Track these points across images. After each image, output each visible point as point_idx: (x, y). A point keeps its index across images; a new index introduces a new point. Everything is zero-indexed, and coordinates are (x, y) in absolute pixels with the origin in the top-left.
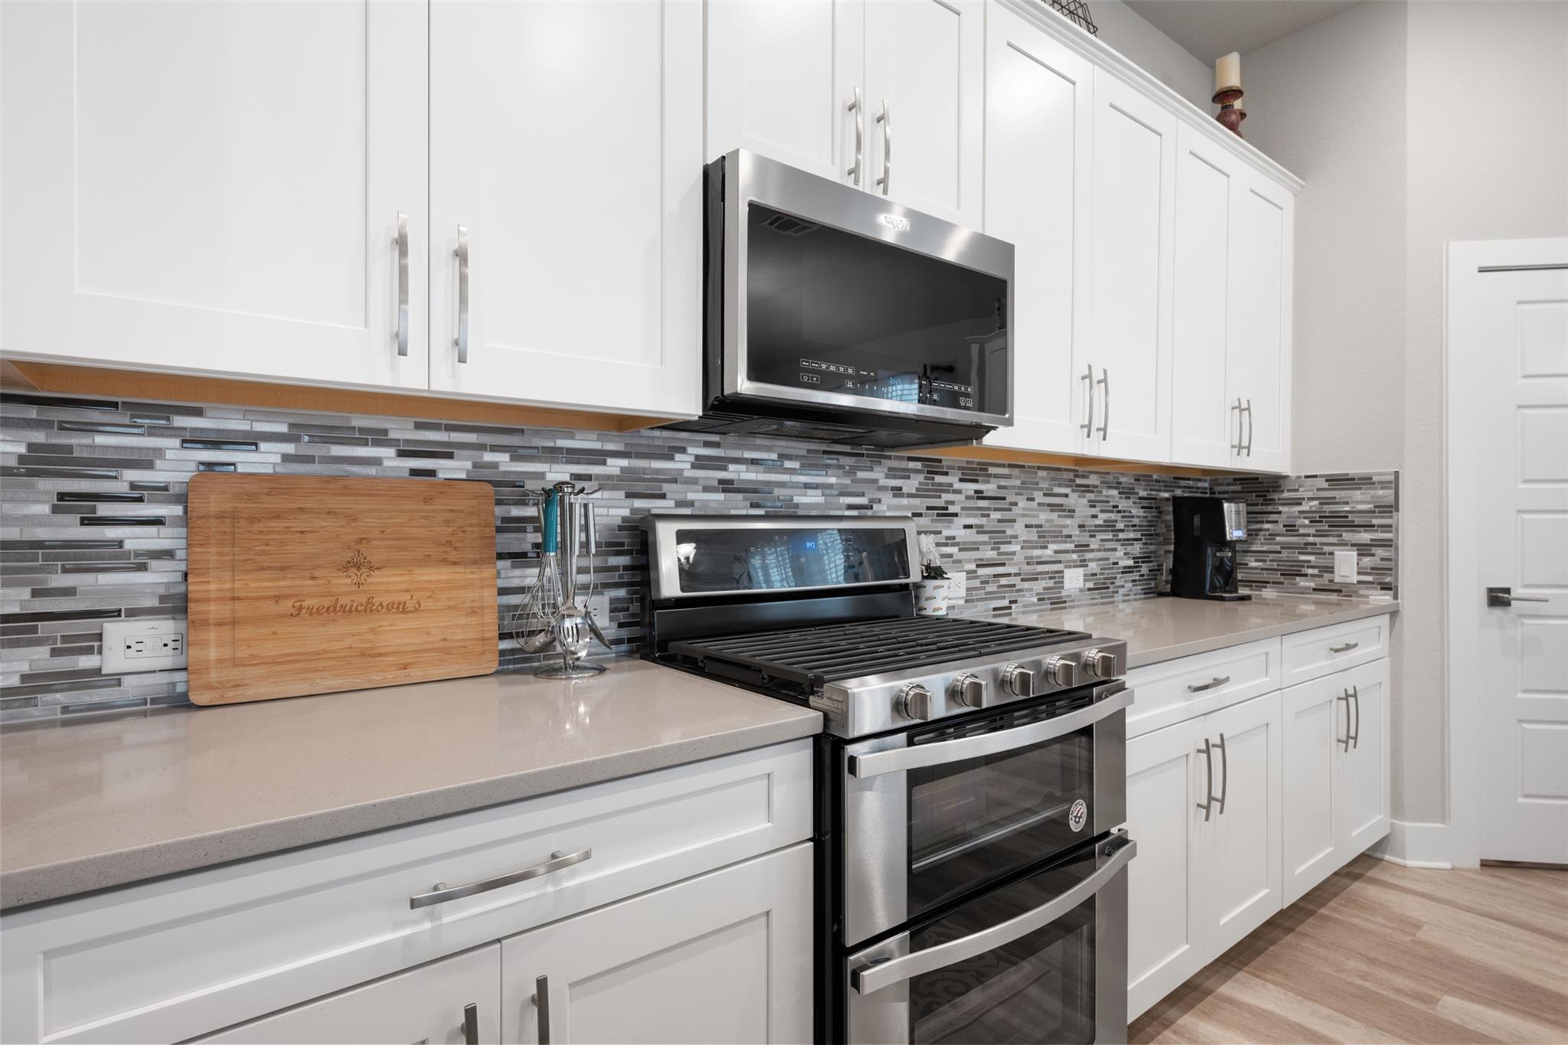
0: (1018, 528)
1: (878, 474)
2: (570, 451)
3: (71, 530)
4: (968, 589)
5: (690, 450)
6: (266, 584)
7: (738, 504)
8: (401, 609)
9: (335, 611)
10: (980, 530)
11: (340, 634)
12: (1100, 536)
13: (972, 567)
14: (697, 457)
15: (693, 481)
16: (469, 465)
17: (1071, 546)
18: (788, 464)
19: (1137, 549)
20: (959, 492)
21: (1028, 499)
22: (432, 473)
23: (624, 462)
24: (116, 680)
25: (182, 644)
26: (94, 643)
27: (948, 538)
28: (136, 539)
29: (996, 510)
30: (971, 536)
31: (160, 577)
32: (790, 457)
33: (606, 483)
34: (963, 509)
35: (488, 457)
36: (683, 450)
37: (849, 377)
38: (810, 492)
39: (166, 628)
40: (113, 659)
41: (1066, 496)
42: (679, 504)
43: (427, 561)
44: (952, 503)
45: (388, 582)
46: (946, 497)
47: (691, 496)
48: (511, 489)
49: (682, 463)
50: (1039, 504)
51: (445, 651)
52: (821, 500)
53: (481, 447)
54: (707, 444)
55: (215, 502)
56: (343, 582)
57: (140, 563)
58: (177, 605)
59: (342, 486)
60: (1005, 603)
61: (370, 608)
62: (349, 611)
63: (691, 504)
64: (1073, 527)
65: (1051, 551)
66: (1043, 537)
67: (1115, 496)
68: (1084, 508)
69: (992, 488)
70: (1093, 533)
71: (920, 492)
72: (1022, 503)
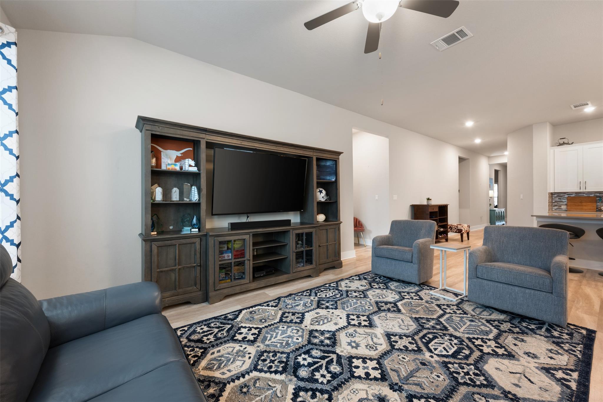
3: (559, 200)
6: (573, 204)
8: (585, 206)
9: (579, 206)
24: (562, 209)
25: (567, 207)
26: (561, 207)
28: (563, 201)
31: (565, 203)
39: (566, 206)
40: (562, 208)
43: (588, 203)
45: (584, 204)
48: (598, 197)
51: (590, 209)
55: (569, 198)
56: (580, 204)
57: (564, 202)
58: (566, 205)
59: (580, 197)
61: (582, 206)
62: (581, 206)
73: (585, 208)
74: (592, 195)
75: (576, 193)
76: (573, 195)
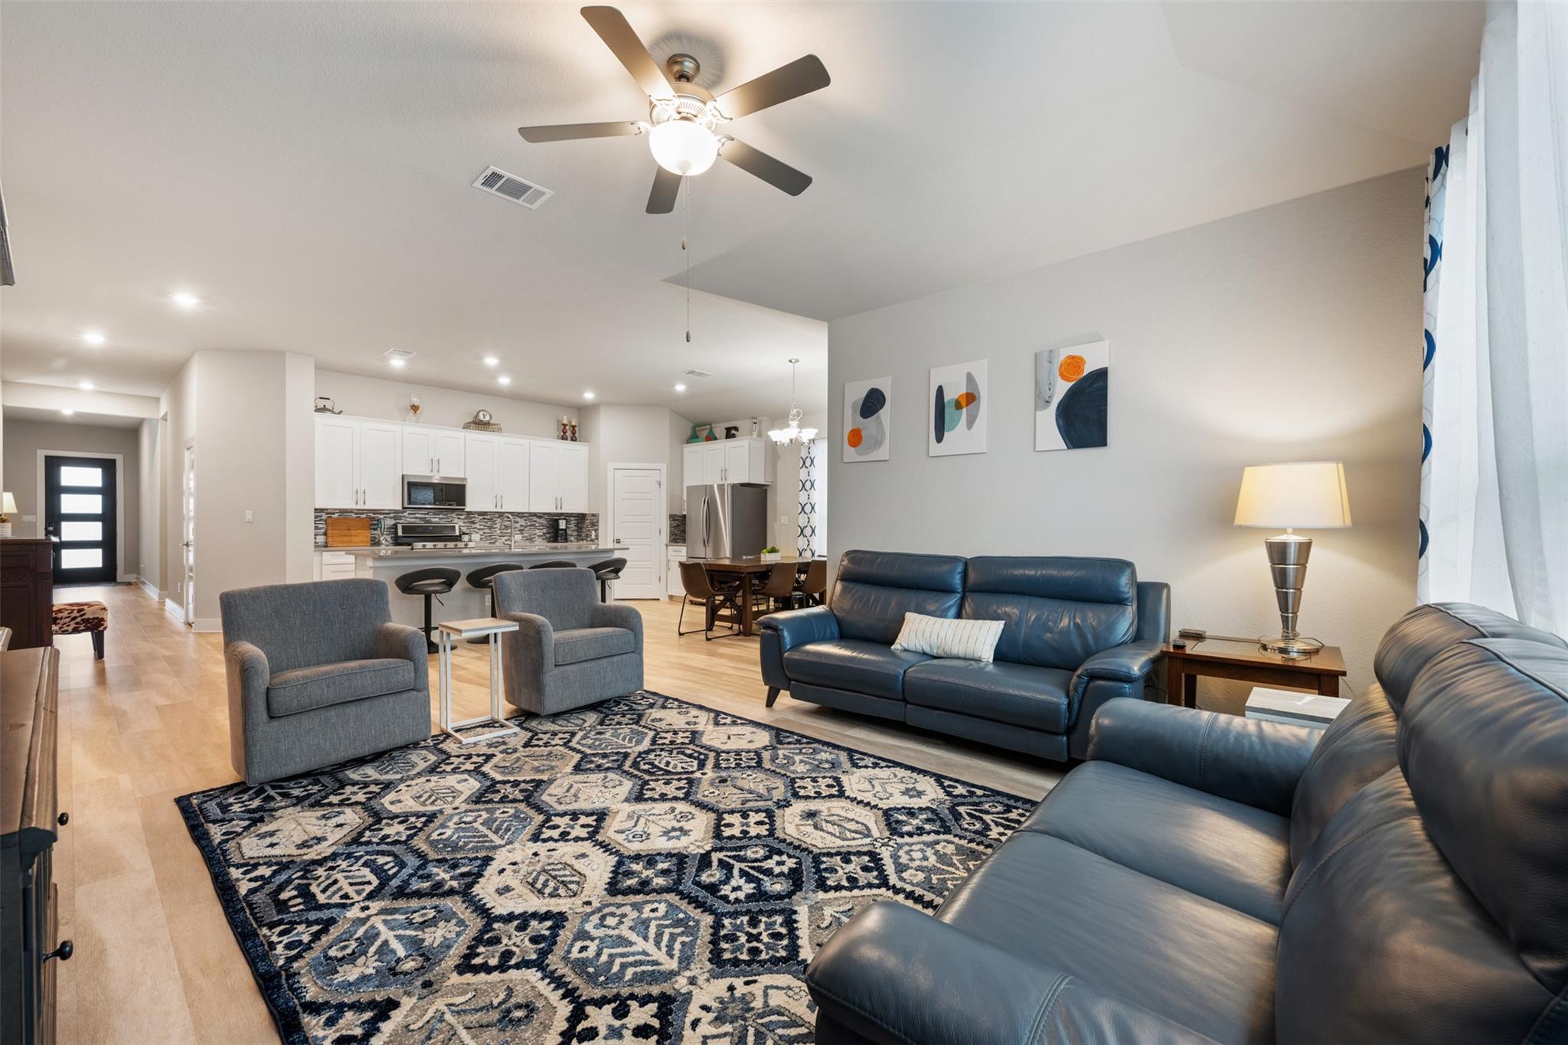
0: (498, 526)
1: (454, 515)
4: (480, 538)
6: (337, 532)
7: (417, 521)
8: (355, 536)
9: (346, 536)
11: (346, 539)
13: (482, 533)
17: (517, 529)
19: (545, 531)
21: (501, 519)
25: (326, 539)
31: (323, 530)
33: (390, 518)
39: (323, 537)
40: (318, 540)
43: (360, 529)
45: (353, 532)
48: (373, 519)
49: (406, 514)
50: (504, 521)
51: (362, 542)
55: (330, 521)
56: (347, 532)
58: (325, 534)
59: (347, 519)
61: (351, 536)
62: (348, 536)
64: (518, 525)
65: (509, 531)
66: (506, 527)
67: (535, 518)
68: (522, 522)
69: (489, 517)
70: (526, 527)
71: (465, 518)
72: (499, 520)
73: (355, 539)
74: (364, 516)
75: (343, 511)
76: (336, 515)
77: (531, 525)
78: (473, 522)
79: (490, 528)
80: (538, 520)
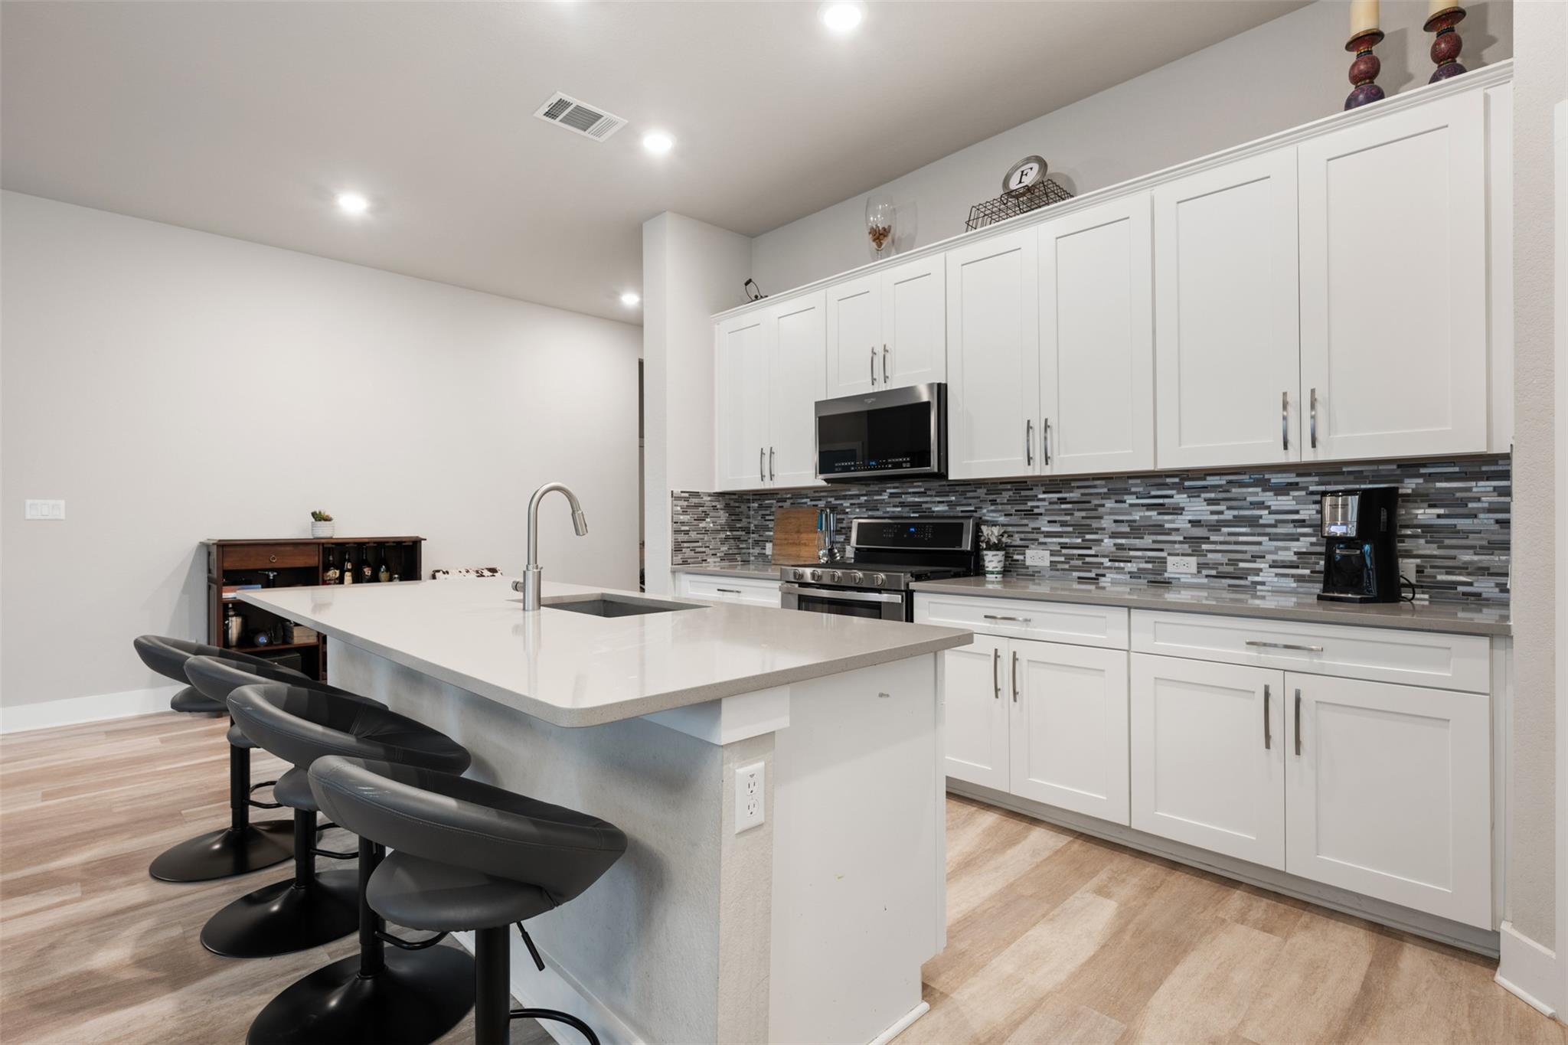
0: (1107, 523)
2: (851, 495)
4: (1051, 562)
5: (888, 491)
6: (784, 535)
8: (805, 545)
9: (793, 544)
10: (1063, 524)
12: (1225, 530)
13: (1058, 548)
14: (891, 493)
15: (889, 503)
16: (824, 502)
17: (1181, 538)
18: (929, 493)
20: (1043, 500)
21: (1116, 502)
22: (817, 506)
23: (866, 498)
25: (773, 549)
26: (765, 547)
27: (1033, 529)
28: (770, 524)
29: (1079, 510)
30: (1057, 528)
32: (930, 490)
33: (860, 506)
34: (1046, 510)
35: (829, 500)
36: (885, 491)
37: (852, 466)
38: (940, 505)
39: (771, 546)
40: (766, 551)
41: (1171, 497)
42: (884, 513)
44: (1038, 507)
45: (804, 536)
46: (1030, 504)
47: (888, 509)
50: (1131, 505)
52: (946, 508)
53: (827, 497)
54: (894, 488)
55: (779, 516)
57: (771, 529)
58: (773, 540)
59: (799, 510)
60: (1092, 575)
62: (797, 545)
63: (888, 512)
64: (1181, 522)
65: (1148, 541)
66: (1137, 530)
67: (1255, 494)
68: (1197, 508)
69: (1075, 495)
70: (1216, 527)
71: (1010, 502)
72: (1110, 504)
73: (803, 551)
76: (788, 503)
77: (1238, 521)
78: (1031, 514)
79: (1081, 529)
80: (1269, 498)
